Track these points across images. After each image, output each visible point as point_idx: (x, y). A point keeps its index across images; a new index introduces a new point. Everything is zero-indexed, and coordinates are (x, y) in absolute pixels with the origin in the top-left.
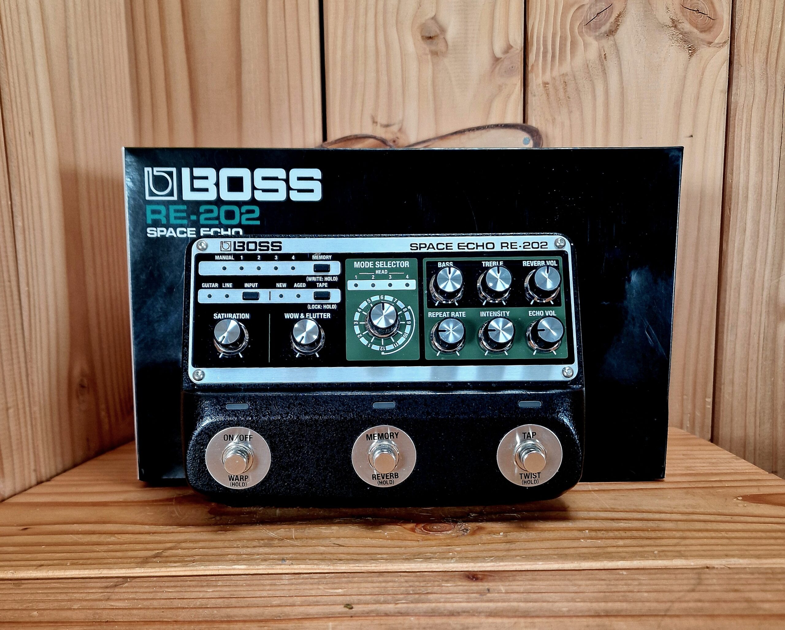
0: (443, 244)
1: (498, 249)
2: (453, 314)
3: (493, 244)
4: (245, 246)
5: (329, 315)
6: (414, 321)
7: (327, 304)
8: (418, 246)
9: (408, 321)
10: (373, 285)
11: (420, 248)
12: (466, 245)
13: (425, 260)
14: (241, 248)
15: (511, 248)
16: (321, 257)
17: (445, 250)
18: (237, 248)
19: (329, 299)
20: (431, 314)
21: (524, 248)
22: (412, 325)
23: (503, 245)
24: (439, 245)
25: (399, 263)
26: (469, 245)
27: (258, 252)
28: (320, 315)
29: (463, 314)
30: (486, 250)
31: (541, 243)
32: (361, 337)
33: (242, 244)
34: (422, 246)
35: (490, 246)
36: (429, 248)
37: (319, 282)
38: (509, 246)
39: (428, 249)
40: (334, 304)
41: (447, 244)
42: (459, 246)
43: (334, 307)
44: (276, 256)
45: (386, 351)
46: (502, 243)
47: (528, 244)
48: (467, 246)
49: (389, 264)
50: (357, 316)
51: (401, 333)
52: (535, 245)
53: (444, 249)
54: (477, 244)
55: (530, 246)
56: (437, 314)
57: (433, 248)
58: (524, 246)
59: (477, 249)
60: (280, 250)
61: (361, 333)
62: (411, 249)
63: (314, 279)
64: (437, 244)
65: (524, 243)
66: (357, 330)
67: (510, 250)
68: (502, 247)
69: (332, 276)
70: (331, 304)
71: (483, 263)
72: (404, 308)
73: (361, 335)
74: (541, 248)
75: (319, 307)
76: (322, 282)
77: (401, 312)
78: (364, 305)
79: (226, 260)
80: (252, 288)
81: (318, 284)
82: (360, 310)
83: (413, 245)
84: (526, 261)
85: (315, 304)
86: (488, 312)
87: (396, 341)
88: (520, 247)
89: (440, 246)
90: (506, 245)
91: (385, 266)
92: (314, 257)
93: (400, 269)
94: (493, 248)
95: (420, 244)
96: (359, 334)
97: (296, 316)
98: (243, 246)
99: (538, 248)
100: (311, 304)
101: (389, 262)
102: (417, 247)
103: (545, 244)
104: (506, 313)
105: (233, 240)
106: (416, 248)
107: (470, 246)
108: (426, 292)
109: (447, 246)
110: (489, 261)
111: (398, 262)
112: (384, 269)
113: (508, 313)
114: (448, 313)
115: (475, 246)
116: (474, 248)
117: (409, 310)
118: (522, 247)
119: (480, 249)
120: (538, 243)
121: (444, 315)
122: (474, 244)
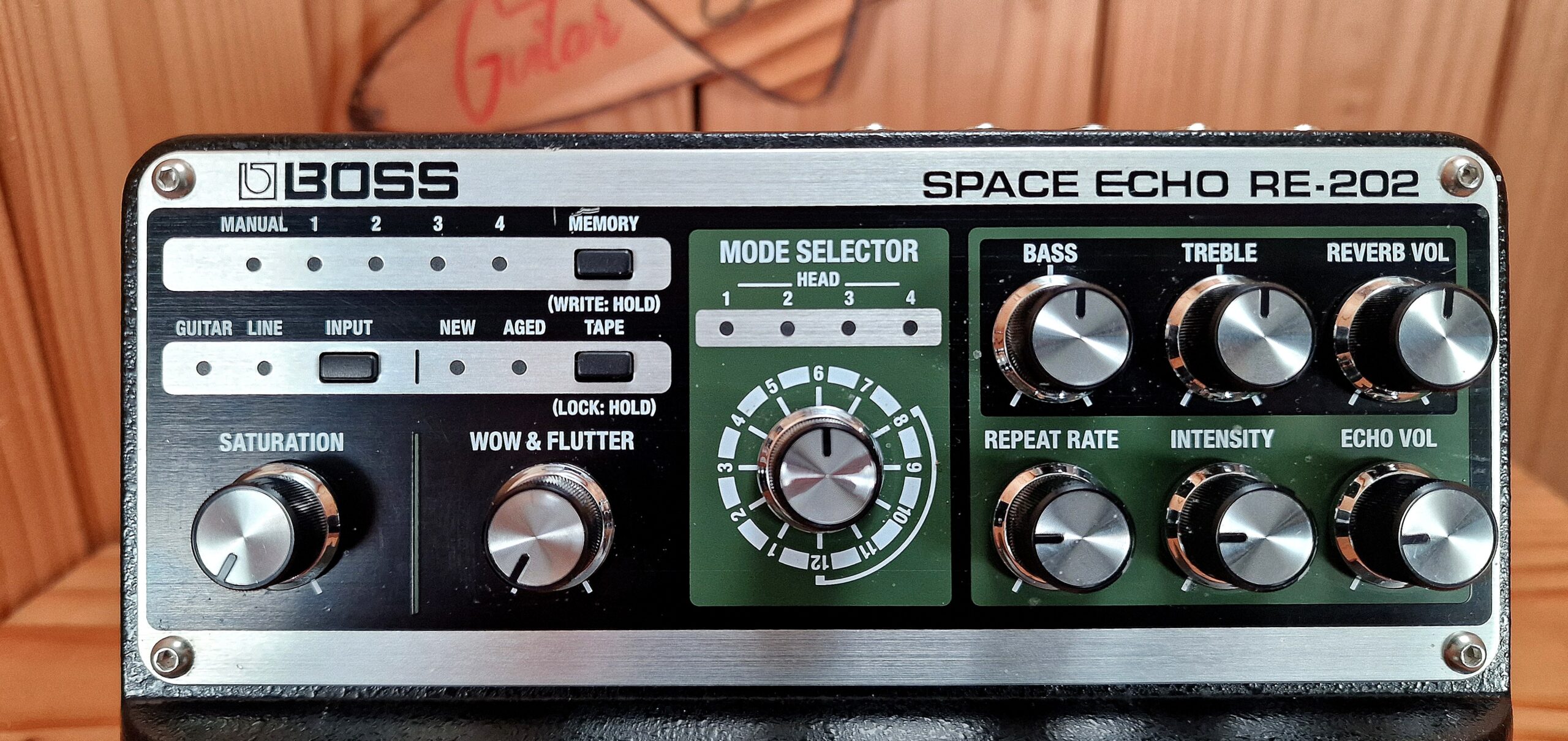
0: (1044, 175)
1: (1239, 195)
2: (1073, 438)
3: (1224, 176)
4: (328, 181)
5: (627, 439)
6: (934, 461)
7: (621, 397)
8: (953, 182)
9: (913, 460)
10: (788, 329)
11: (961, 188)
12: (1125, 178)
13: (977, 236)
14: (313, 188)
15: (1289, 193)
16: (603, 223)
17: (1050, 200)
18: (298, 187)
19: (628, 377)
20: (995, 439)
21: (1333, 193)
22: (925, 475)
23: (1261, 180)
24: (1028, 179)
25: (883, 247)
26: (1138, 180)
27: (372, 201)
28: (596, 439)
29: (1110, 439)
30: (1196, 199)
31: (1396, 175)
32: (742, 520)
33: (314, 173)
34: (967, 181)
35: (1213, 184)
36: (991, 189)
37: (594, 315)
38: (1281, 186)
39: (987, 195)
40: (647, 397)
41: (1056, 174)
42: (1100, 184)
43: (649, 408)
44: (439, 219)
45: (830, 574)
46: (1255, 175)
47: (1347, 178)
48: (1130, 184)
49: (845, 251)
50: (729, 443)
51: (888, 507)
52: (1374, 184)
53: (1045, 192)
54: (1165, 174)
55: (1356, 188)
56: (1016, 436)
57: (1008, 189)
58: (1334, 187)
59: (1165, 194)
60: (453, 193)
61: (744, 504)
62: (927, 194)
63: (575, 305)
64: (1023, 175)
65: (1333, 175)
66: (729, 492)
67: (1283, 199)
68: (1255, 188)
69: (642, 294)
70: (638, 398)
71: (1187, 246)
72: (898, 414)
73: (743, 514)
74: (1395, 193)
75: (593, 408)
76: (603, 316)
77: (887, 428)
78: (753, 401)
79: (258, 234)
80: (350, 336)
81: (589, 322)
82: (739, 421)
83: (932, 179)
84: (1340, 241)
85: (578, 397)
86: (1197, 433)
87: (867, 537)
88: (1320, 188)
89: (1033, 184)
90: (1269, 180)
91: (831, 259)
92: (575, 223)
93: (884, 269)
94: (1224, 192)
95: (960, 175)
96: (736, 508)
97: (512, 441)
98: (318, 181)
99: (1384, 193)
100: (566, 398)
101: (844, 243)
102: (948, 187)
103: (1409, 178)
104: (1260, 436)
105: (282, 157)
106: (943, 190)
107: (1143, 184)
108: (977, 354)
109: (1057, 184)
110: (1207, 241)
111: (878, 243)
112: (828, 267)
113: (1268, 436)
114: (1056, 433)
115: (1158, 184)
116: (1154, 192)
117: (914, 422)
118: (1327, 190)
119: (1177, 196)
120: (1384, 175)
121: (1043, 441)
122: (1154, 175)
